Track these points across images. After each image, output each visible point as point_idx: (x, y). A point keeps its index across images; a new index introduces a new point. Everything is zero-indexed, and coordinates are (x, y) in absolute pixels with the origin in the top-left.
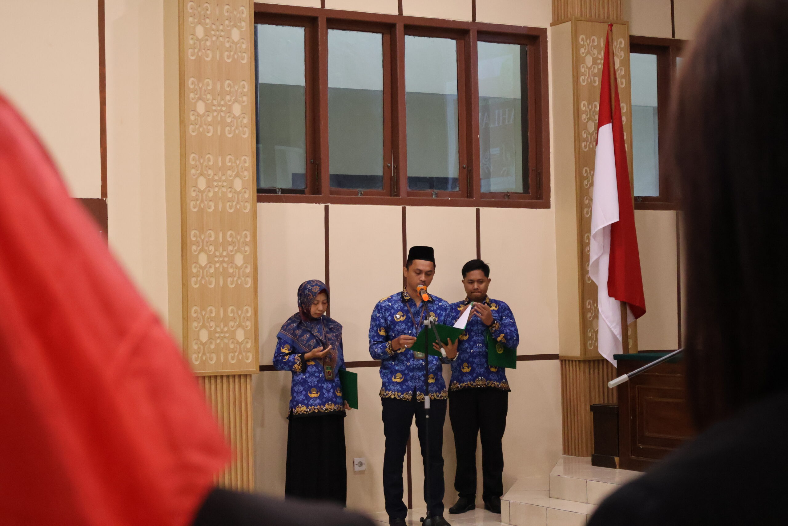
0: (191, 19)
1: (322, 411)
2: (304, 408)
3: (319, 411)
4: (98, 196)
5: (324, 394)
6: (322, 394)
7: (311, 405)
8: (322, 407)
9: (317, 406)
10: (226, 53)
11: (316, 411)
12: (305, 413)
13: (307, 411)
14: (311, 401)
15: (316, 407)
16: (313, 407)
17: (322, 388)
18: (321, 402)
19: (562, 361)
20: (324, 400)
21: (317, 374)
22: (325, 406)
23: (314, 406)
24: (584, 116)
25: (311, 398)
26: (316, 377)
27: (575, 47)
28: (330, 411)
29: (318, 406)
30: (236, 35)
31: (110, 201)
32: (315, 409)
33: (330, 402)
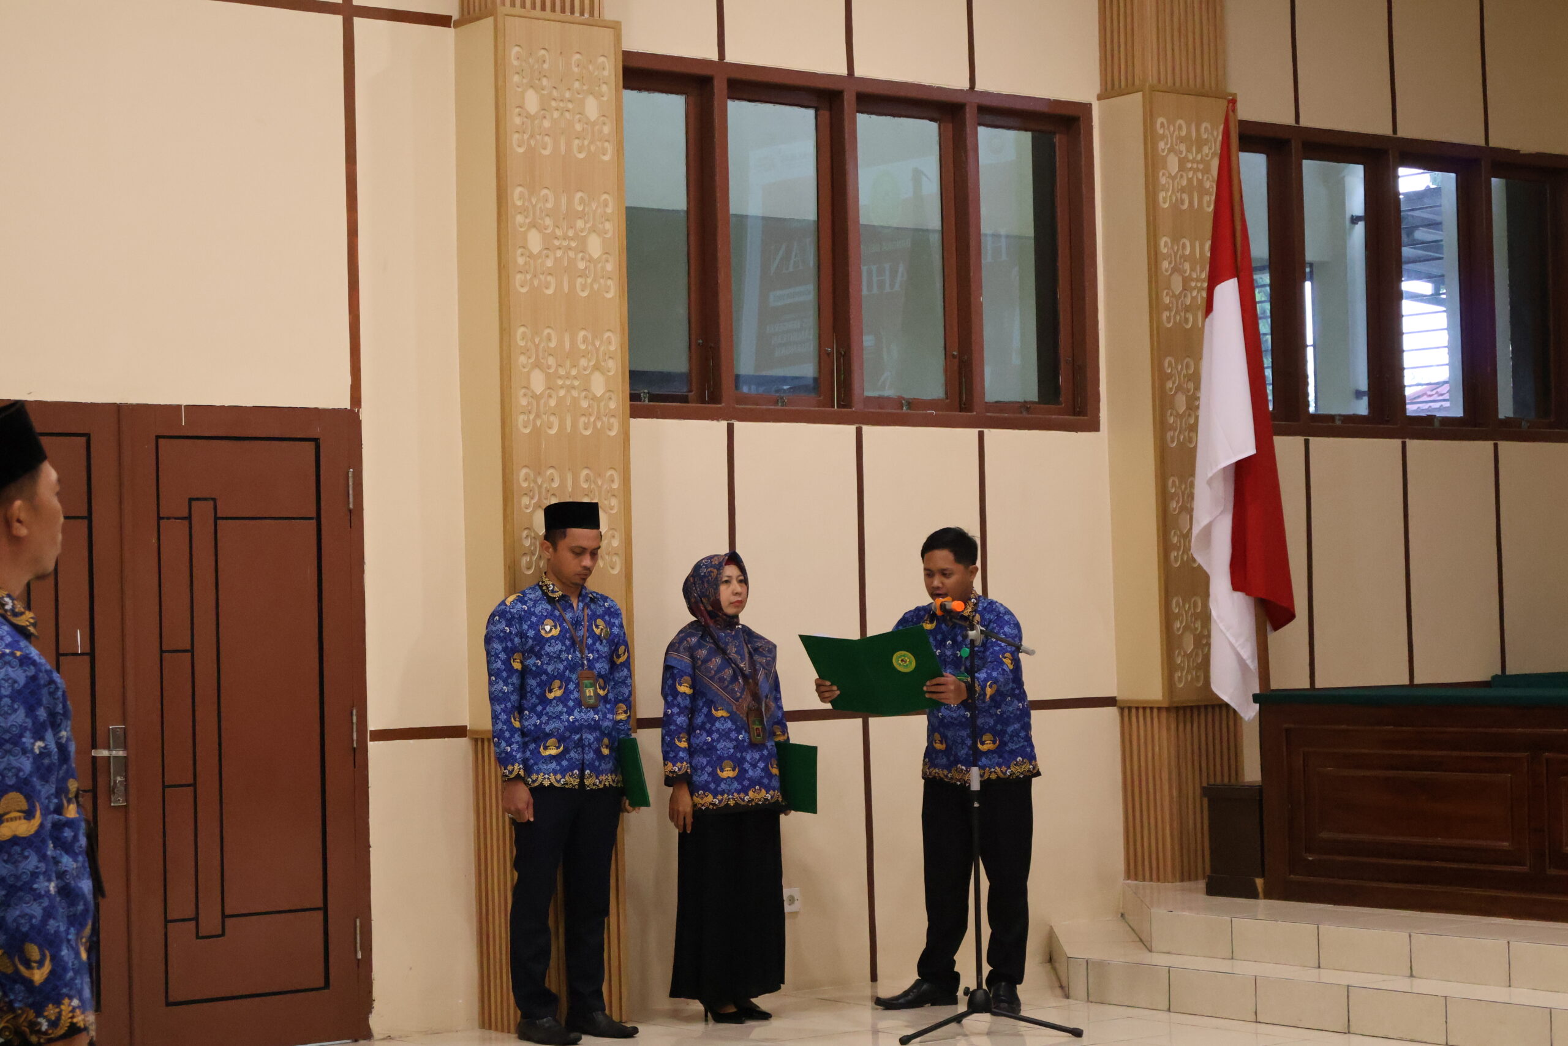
0: (516, 78)
1: (743, 803)
2: (710, 798)
3: (736, 803)
4: (345, 403)
5: (746, 771)
6: (743, 772)
7: (722, 793)
8: (742, 795)
9: (732, 795)
10: (577, 142)
11: (732, 803)
12: (711, 807)
13: (714, 804)
14: (723, 786)
15: (730, 796)
16: (726, 795)
17: (744, 759)
18: (740, 787)
19: (1122, 709)
20: (746, 783)
21: (733, 735)
22: (747, 794)
23: (728, 795)
24: (1165, 265)
25: (723, 779)
26: (731, 740)
27: (1150, 137)
28: (756, 804)
29: (735, 794)
30: (592, 108)
31: (366, 414)
32: (729, 799)
33: (757, 787)
